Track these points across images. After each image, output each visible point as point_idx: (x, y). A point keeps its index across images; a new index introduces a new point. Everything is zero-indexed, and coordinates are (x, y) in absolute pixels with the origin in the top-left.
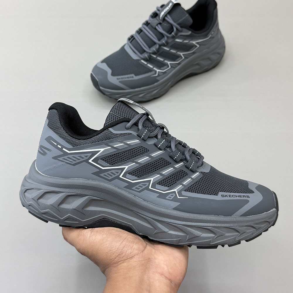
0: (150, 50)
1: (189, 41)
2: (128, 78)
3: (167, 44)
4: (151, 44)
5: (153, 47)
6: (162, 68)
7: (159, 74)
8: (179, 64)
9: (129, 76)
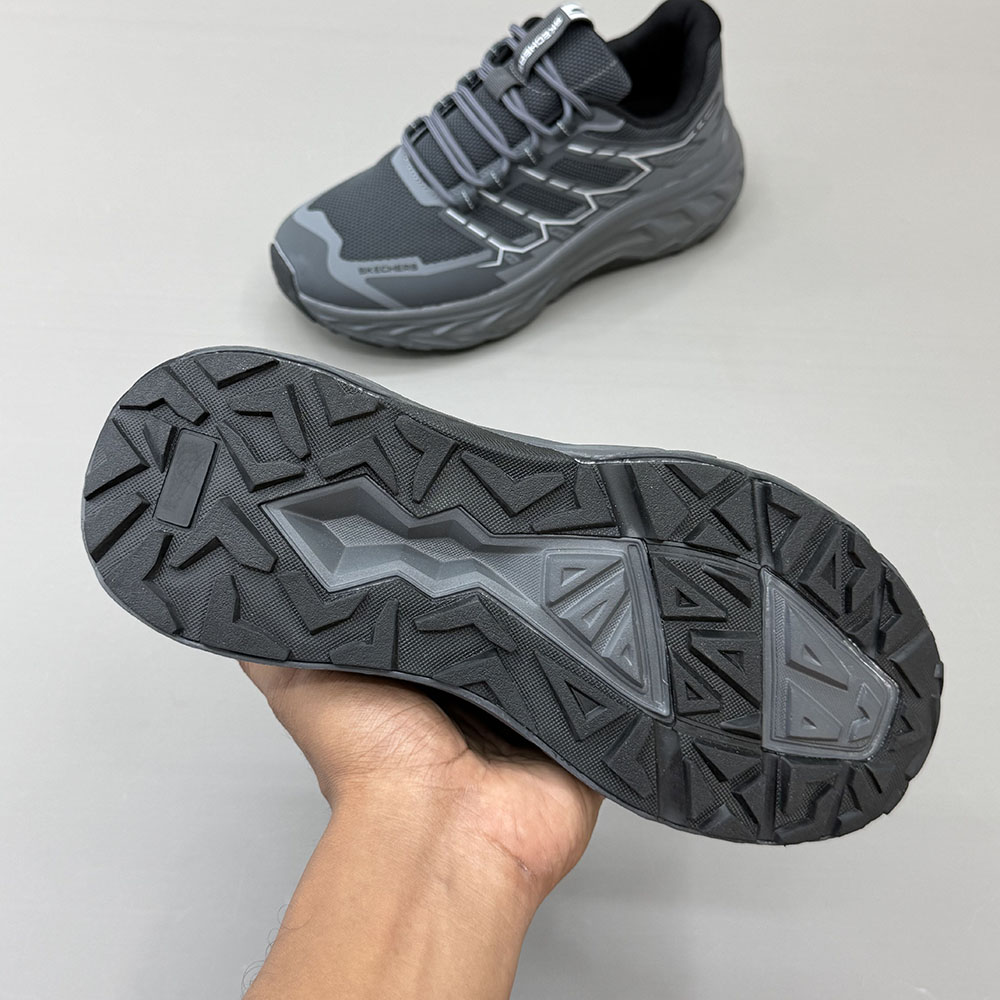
0: (479, 177)
1: (617, 153)
2: (397, 268)
3: (537, 160)
4: (484, 155)
5: (490, 166)
6: (518, 241)
7: (509, 260)
8: (578, 227)
9: (402, 261)
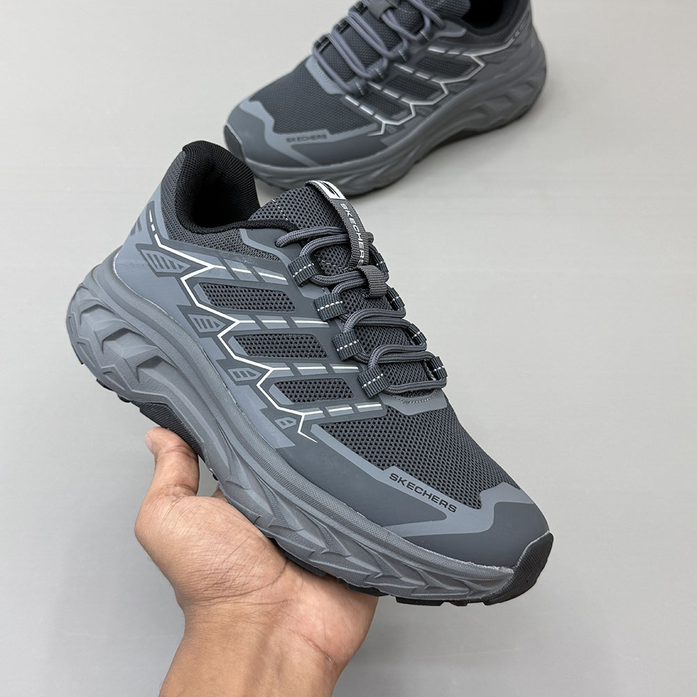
0: (367, 72)
1: (462, 52)
3: (407, 59)
4: (370, 56)
5: (375, 64)
6: (394, 117)
7: (389, 131)
8: (435, 107)
9: (315, 133)
